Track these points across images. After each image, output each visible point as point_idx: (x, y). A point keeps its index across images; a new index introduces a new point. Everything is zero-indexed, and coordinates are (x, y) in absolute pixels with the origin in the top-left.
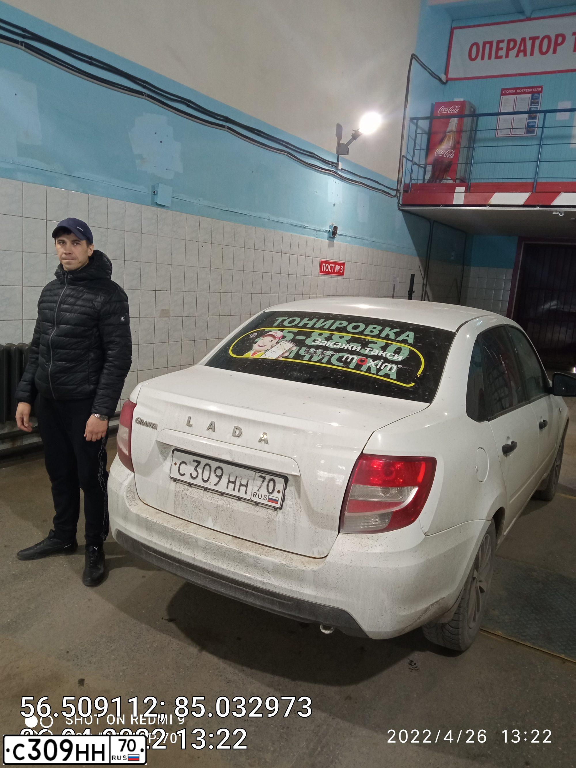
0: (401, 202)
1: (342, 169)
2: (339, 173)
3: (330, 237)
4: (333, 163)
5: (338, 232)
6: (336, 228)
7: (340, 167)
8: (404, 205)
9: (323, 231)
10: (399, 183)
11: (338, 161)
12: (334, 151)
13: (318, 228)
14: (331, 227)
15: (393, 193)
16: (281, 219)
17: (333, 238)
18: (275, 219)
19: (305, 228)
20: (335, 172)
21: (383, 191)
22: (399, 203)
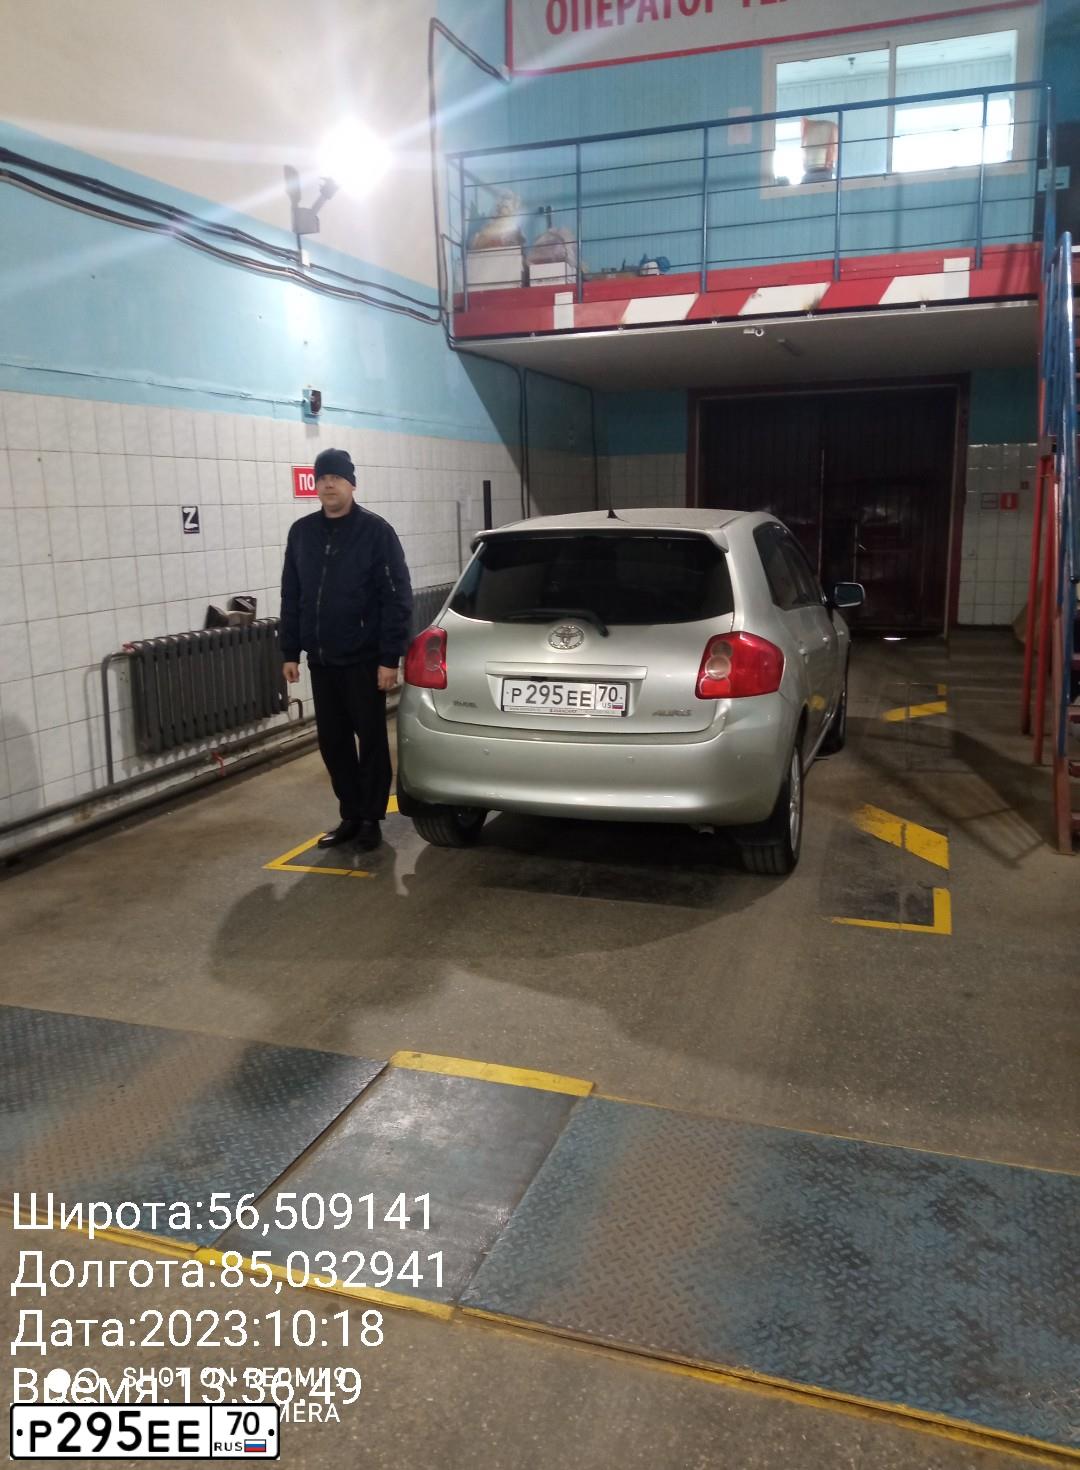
0: (452, 334)
1: (312, 266)
2: (307, 273)
3: (307, 416)
4: (289, 251)
5: (325, 402)
6: (317, 394)
7: (306, 260)
8: (459, 338)
9: (290, 403)
10: (442, 293)
11: (300, 247)
12: (288, 226)
13: (275, 397)
14: (305, 392)
15: (434, 314)
16: (182, 382)
17: (314, 417)
18: (166, 381)
19: (245, 398)
20: (297, 273)
21: (412, 311)
22: (448, 335)
